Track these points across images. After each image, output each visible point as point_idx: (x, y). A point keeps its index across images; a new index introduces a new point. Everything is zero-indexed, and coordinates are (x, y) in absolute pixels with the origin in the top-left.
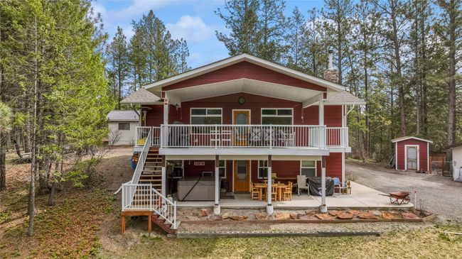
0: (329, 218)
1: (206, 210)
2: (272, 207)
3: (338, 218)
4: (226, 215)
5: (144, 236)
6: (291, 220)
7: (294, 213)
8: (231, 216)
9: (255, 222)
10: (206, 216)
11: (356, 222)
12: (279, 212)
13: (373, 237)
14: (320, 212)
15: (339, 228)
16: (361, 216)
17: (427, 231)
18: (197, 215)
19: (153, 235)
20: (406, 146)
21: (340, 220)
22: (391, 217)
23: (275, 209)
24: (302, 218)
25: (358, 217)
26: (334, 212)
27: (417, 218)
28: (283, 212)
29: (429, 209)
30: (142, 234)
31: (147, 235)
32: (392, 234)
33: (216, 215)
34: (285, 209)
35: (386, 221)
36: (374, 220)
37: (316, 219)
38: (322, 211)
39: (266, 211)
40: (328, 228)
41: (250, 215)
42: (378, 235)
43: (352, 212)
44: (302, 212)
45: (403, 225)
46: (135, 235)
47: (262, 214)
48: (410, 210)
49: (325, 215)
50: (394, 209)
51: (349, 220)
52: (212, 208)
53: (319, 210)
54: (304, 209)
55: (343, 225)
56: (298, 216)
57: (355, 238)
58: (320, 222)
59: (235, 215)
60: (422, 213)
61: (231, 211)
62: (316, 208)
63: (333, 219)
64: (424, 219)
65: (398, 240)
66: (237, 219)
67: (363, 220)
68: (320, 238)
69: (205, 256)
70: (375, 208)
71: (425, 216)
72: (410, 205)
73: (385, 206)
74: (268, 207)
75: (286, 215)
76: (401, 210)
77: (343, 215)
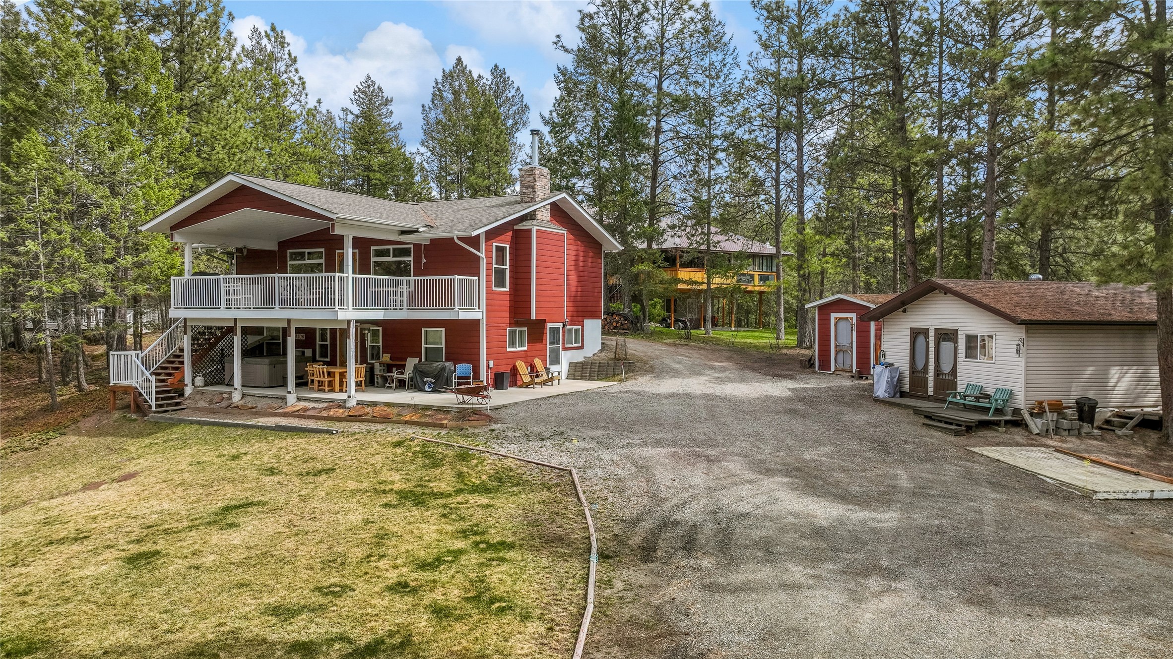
14: (343, 407)
19: (134, 417)
20: (833, 316)
22: (414, 418)
30: (125, 414)
31: (129, 415)
41: (263, 405)
42: (332, 434)
49: (341, 411)
75: (298, 407)
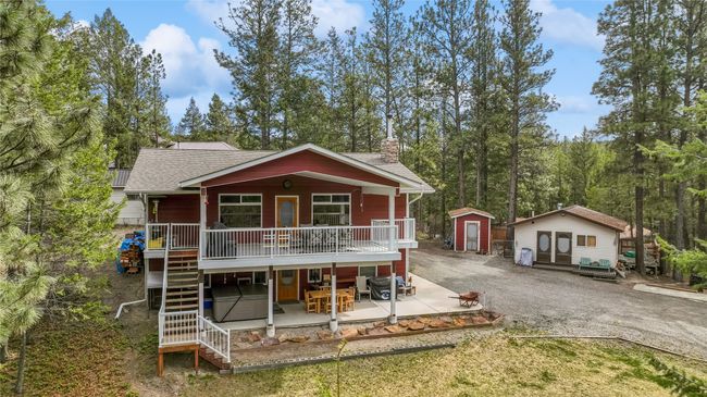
0: (401, 330)
1: (257, 333)
2: (336, 323)
3: (410, 329)
4: (283, 337)
5: (190, 376)
6: (360, 336)
7: (362, 327)
8: (290, 338)
9: (319, 342)
10: (259, 340)
11: (427, 332)
12: (344, 327)
13: (448, 349)
14: (390, 324)
15: (413, 342)
16: (433, 324)
17: (497, 337)
18: (247, 340)
19: (202, 374)
20: (466, 222)
21: (411, 332)
22: (462, 323)
23: (339, 324)
24: (372, 333)
25: (430, 326)
26: (405, 322)
27: (488, 322)
28: (349, 327)
29: (497, 310)
30: (187, 374)
31: (194, 373)
32: (466, 344)
33: (271, 339)
34: (351, 323)
35: (458, 328)
36: (445, 328)
37: (386, 333)
38: (392, 322)
39: (329, 328)
40: (401, 343)
41: (311, 334)
42: (453, 347)
43: (423, 320)
44: (370, 326)
45: (475, 332)
46: (180, 376)
47: (325, 332)
48: (480, 312)
49: (396, 327)
50: (464, 313)
51: (421, 331)
52: (265, 329)
53: (387, 321)
54: (371, 321)
55: (415, 337)
56: (367, 331)
57: (430, 352)
58: (391, 336)
59: (293, 336)
60: (491, 316)
61: (288, 332)
62: (384, 319)
63: (405, 330)
64: (494, 322)
65: (473, 350)
66: (297, 341)
67: (435, 329)
68: (396, 356)
69: (275, 392)
70: (445, 314)
71: (494, 319)
72: (479, 307)
73: (454, 311)
74: (332, 323)
75: (353, 330)
76: (471, 314)
77: (415, 325)
